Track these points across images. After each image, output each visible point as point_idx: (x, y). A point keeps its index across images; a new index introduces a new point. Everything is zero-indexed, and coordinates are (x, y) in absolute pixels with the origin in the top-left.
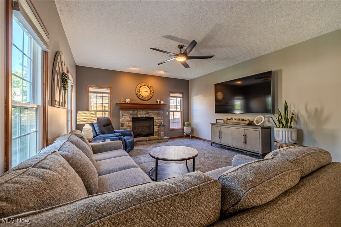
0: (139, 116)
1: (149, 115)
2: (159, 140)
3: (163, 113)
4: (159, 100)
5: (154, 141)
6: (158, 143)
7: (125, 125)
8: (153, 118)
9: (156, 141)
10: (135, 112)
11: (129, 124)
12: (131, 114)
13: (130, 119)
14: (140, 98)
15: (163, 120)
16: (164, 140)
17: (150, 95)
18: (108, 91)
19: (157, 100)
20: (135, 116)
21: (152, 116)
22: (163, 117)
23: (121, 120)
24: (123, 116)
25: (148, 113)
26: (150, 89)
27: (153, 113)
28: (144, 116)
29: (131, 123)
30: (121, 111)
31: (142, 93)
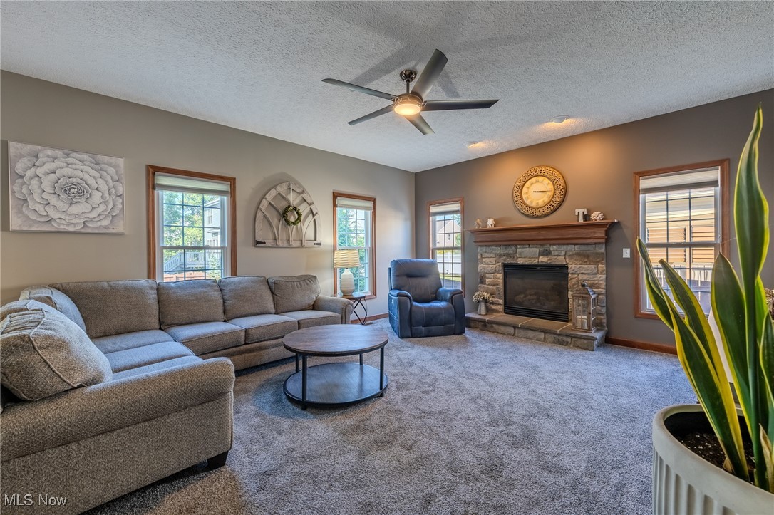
0: (521, 261)
1: (549, 257)
2: (560, 338)
3: (603, 250)
4: (581, 211)
5: (542, 335)
6: (554, 343)
7: (487, 280)
8: (564, 268)
9: (550, 337)
10: (511, 251)
11: (495, 278)
12: (501, 256)
13: (499, 266)
14: (528, 216)
15: (603, 277)
16: (579, 342)
17: (555, 199)
18: (457, 206)
19: (577, 211)
20: (509, 261)
21: (561, 260)
22: (602, 267)
23: (480, 267)
24: (484, 260)
25: (547, 253)
26: (553, 182)
27: (563, 253)
28: (535, 261)
29: (500, 276)
30: (479, 248)
31: (528, 198)
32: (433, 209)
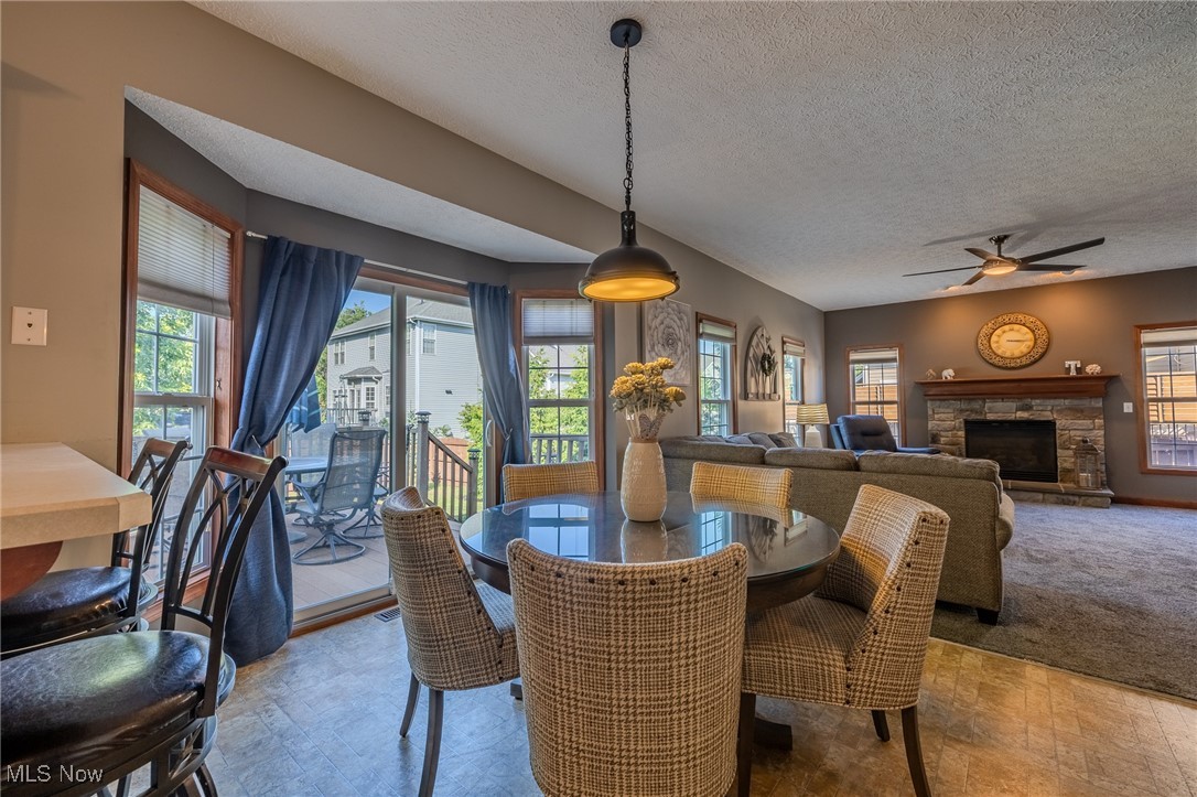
0: (990, 417)
1: (1031, 413)
2: (1065, 497)
3: (1100, 404)
4: (1073, 363)
5: (1040, 496)
6: (1057, 503)
7: (942, 439)
8: (1049, 426)
9: (1053, 497)
10: (976, 405)
11: (954, 436)
12: (962, 411)
13: (959, 422)
14: (999, 367)
15: (1102, 432)
16: (1090, 500)
17: (1035, 350)
18: (894, 354)
19: (1067, 363)
20: (974, 417)
21: (1047, 416)
22: (1100, 422)
23: (931, 424)
24: (936, 416)
25: (1028, 408)
26: (1033, 331)
27: (1050, 408)
28: (1012, 417)
29: (962, 433)
30: (929, 404)
31: (999, 348)
32: (853, 356)
